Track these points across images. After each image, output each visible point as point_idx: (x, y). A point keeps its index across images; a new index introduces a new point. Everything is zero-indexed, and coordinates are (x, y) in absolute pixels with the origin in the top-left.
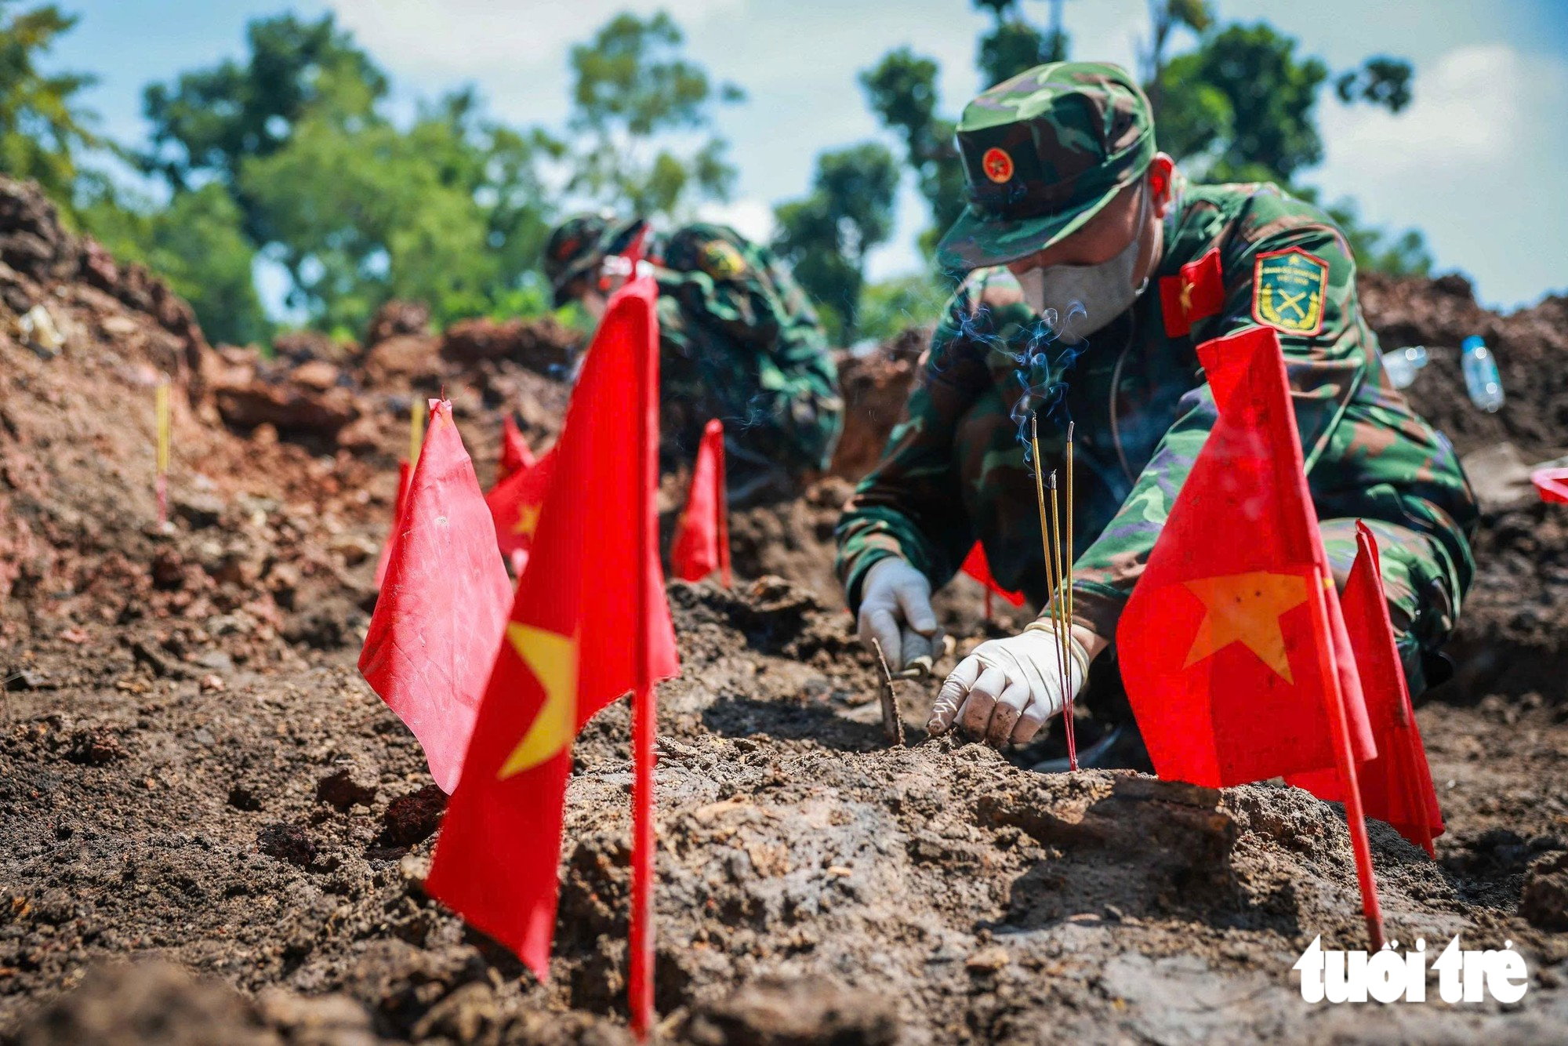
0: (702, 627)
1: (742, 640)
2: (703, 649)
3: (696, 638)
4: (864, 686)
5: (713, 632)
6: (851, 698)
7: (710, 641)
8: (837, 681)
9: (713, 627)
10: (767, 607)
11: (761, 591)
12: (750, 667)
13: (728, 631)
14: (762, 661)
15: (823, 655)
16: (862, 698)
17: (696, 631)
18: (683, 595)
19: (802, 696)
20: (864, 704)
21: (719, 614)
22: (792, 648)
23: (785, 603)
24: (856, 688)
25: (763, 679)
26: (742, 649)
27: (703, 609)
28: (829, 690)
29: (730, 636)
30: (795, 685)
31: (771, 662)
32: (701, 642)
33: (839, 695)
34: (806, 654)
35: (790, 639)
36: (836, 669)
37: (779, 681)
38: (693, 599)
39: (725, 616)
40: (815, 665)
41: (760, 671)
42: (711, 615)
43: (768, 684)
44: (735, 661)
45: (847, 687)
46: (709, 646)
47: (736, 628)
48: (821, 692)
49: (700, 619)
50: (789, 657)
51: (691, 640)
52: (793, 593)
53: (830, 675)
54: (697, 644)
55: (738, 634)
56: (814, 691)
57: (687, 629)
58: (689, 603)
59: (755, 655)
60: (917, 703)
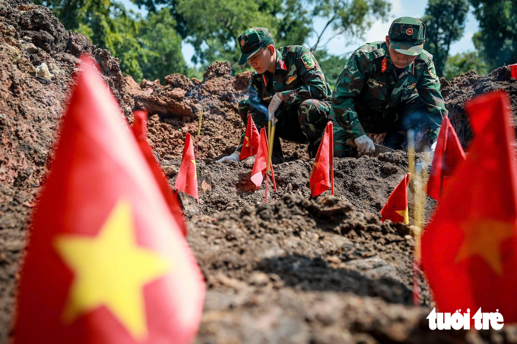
0: (294, 217)
1: (314, 224)
2: (293, 227)
3: (290, 221)
4: (372, 249)
5: (299, 219)
6: (363, 253)
7: (296, 224)
8: (358, 245)
9: (299, 217)
10: (326, 209)
11: (325, 201)
12: (317, 236)
13: (308, 219)
14: (322, 234)
15: (353, 233)
16: (369, 254)
17: (291, 218)
18: (288, 201)
19: (340, 251)
20: (370, 257)
21: (303, 211)
22: (338, 228)
23: (335, 207)
24: (367, 249)
25: (322, 242)
26: (314, 228)
27: (296, 208)
28: (354, 249)
29: (308, 221)
30: (337, 245)
31: (327, 235)
32: (292, 224)
33: (358, 252)
34: (345, 232)
35: (338, 225)
36: (359, 239)
37: (330, 244)
38: (293, 203)
39: (307, 212)
40: (348, 237)
41: (321, 238)
42: (299, 211)
43: (325, 245)
44: (309, 233)
45: (363, 248)
46: (295, 226)
47: (312, 218)
48: (349, 250)
49: (294, 213)
50: (336, 232)
51: (287, 222)
52: (340, 203)
53: (354, 242)
54: (290, 225)
55: (312, 221)
56: (346, 249)
57: (286, 218)
58: (290, 205)
59: (320, 231)
60: (397, 258)
